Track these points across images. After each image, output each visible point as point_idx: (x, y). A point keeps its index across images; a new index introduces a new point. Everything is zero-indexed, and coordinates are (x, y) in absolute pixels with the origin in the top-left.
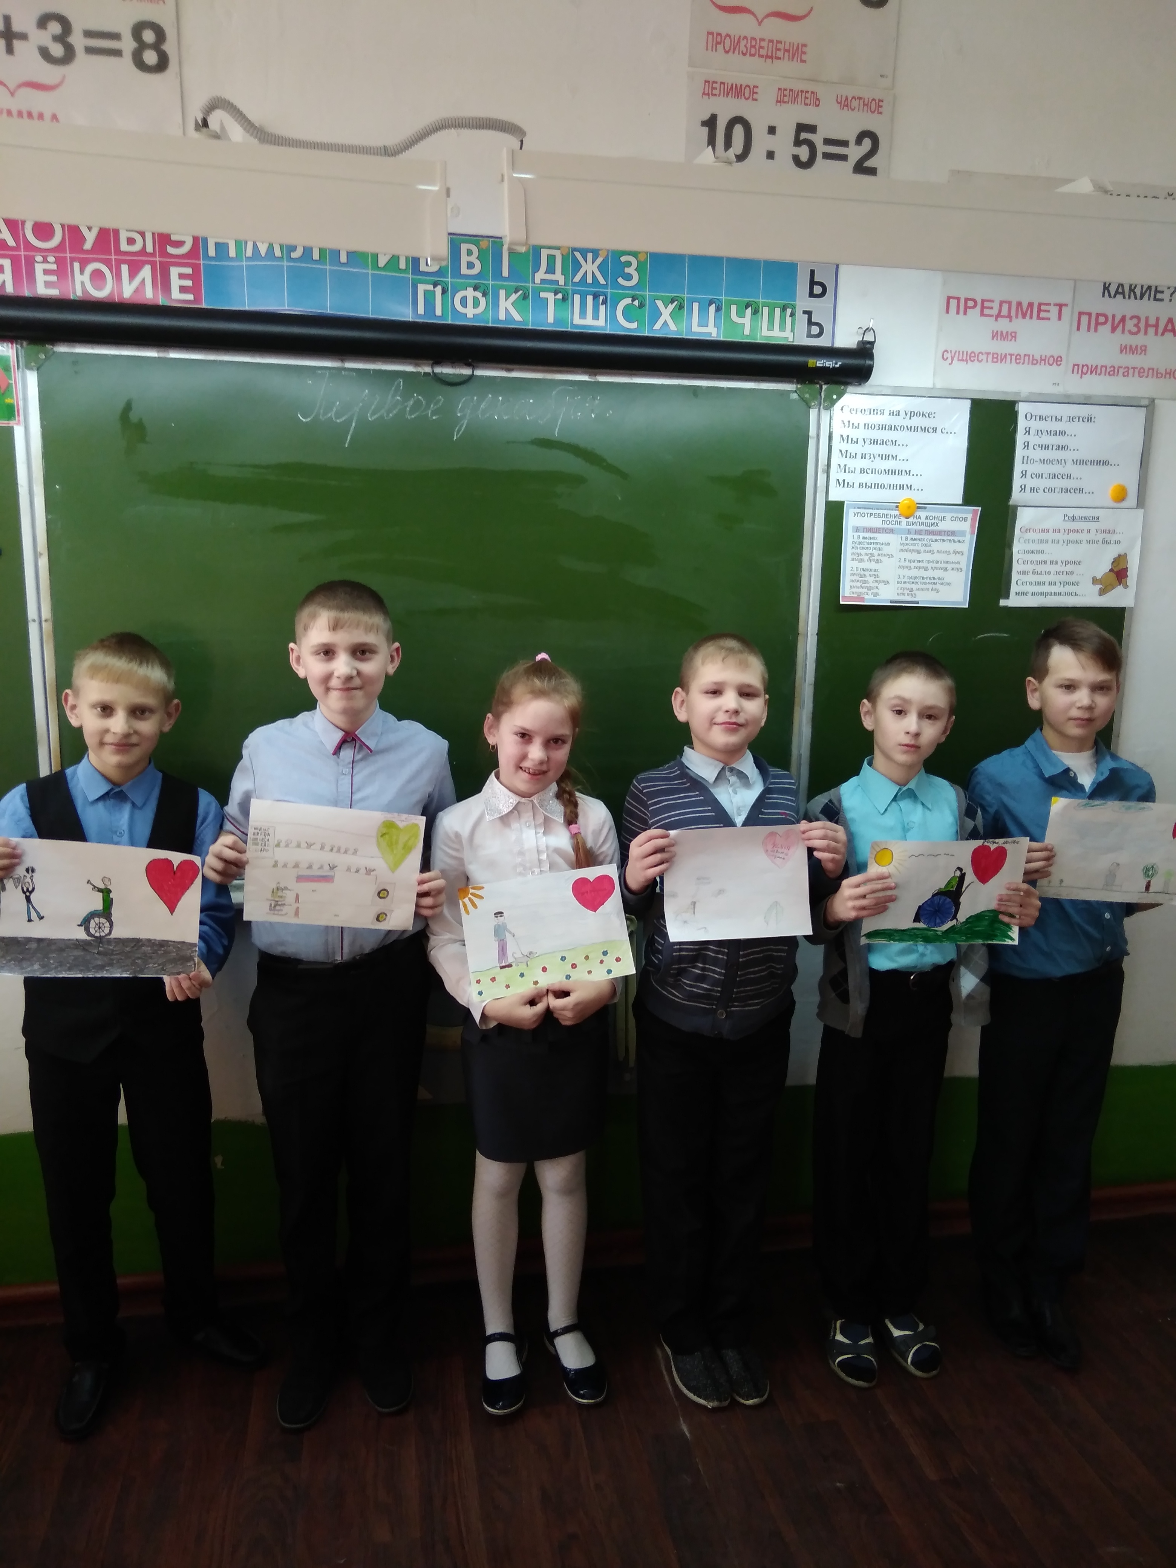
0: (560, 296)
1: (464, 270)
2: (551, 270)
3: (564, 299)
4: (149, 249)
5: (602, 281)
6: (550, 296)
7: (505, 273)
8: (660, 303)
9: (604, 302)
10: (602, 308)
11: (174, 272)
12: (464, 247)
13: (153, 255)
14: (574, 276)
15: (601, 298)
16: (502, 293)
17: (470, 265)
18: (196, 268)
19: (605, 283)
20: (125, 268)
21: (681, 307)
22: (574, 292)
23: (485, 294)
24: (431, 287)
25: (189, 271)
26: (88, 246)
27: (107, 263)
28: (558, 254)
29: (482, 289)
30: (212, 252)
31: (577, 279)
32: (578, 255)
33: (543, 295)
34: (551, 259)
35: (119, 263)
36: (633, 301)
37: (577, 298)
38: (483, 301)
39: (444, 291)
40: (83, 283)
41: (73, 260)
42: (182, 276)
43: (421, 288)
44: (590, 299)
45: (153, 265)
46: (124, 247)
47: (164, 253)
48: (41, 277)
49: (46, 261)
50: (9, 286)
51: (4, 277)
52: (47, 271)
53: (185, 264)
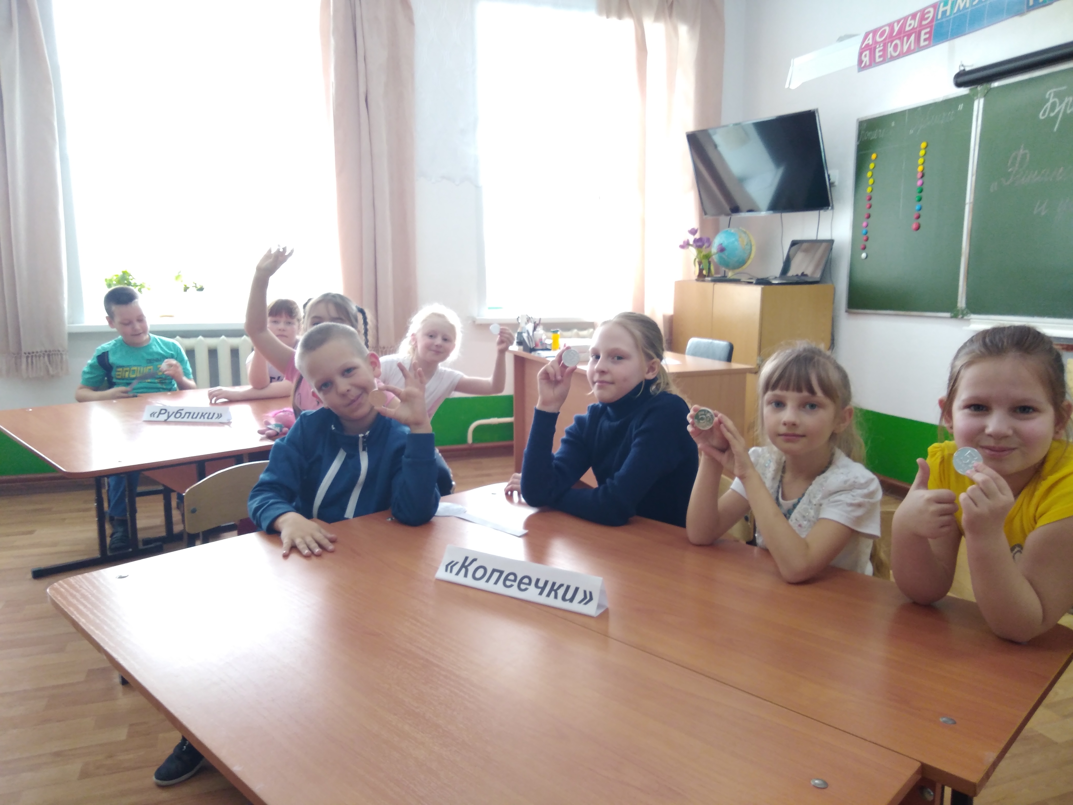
4: (916, 25)
11: (923, 32)
13: (917, 28)
18: (932, 26)
20: (905, 38)
25: (929, 29)
26: (895, 34)
27: (899, 38)
30: (940, 16)
35: (904, 37)
40: (890, 52)
41: (888, 42)
45: (916, 32)
46: (907, 28)
47: (921, 25)
48: (878, 54)
49: (879, 47)
50: (868, 63)
51: (866, 60)
52: (880, 51)
53: (927, 27)
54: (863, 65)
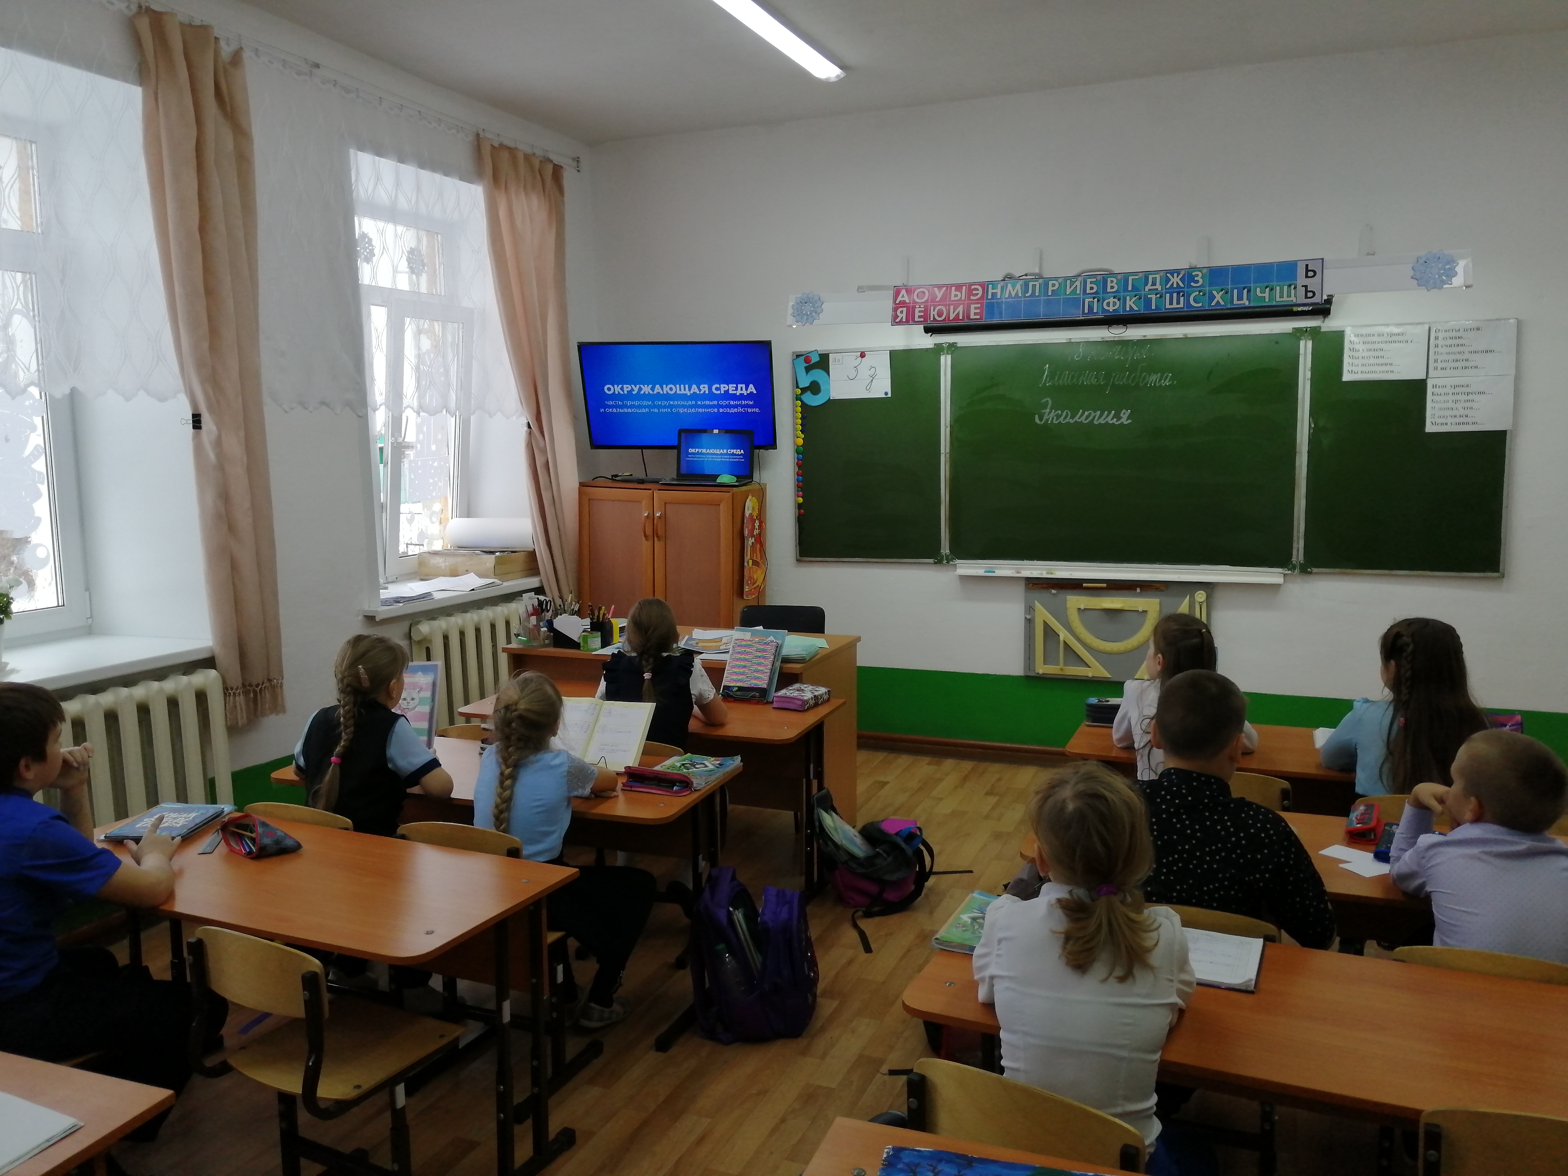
0: (1158, 296)
1: (1109, 290)
2: (1154, 284)
3: (1161, 297)
4: (963, 298)
5: (1182, 285)
6: (1154, 297)
7: (1130, 289)
8: (1215, 293)
9: (1183, 295)
10: (1182, 299)
11: (973, 306)
12: (1109, 280)
13: (965, 300)
14: (1166, 285)
15: (1181, 294)
16: (1128, 298)
17: (1112, 287)
18: (982, 304)
19: (1183, 286)
20: (952, 307)
21: (1227, 293)
22: (1166, 293)
23: (1119, 300)
24: (1092, 300)
25: (979, 305)
26: (938, 299)
27: (945, 305)
28: (1158, 276)
29: (1117, 298)
30: (990, 297)
31: (1168, 286)
32: (1168, 275)
33: (1149, 296)
34: (1154, 279)
35: (949, 305)
36: (1200, 292)
37: (1168, 295)
38: (1118, 303)
39: (1098, 301)
40: (934, 315)
41: (931, 306)
42: (976, 308)
43: (1087, 301)
44: (1175, 295)
45: (964, 304)
46: (953, 298)
47: (969, 299)
48: (917, 314)
49: (920, 307)
50: (904, 320)
51: (902, 316)
52: (920, 312)
53: (977, 303)
54: (898, 320)
